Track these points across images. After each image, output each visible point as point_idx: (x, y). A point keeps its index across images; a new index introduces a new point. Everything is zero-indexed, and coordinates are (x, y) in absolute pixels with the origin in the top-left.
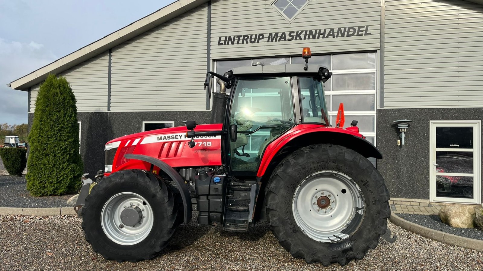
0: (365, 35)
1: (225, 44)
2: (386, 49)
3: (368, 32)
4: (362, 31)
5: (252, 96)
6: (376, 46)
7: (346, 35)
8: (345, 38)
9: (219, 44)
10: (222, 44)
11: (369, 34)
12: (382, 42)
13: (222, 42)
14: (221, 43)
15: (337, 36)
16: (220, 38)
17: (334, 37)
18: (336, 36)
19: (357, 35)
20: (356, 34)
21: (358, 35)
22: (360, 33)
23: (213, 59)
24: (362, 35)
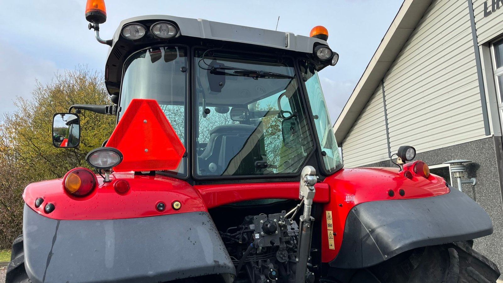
1: (494, 10)
9: (487, 14)
10: (490, 13)
13: (490, 9)
14: (488, 11)
16: (485, 3)
23: (483, 45)
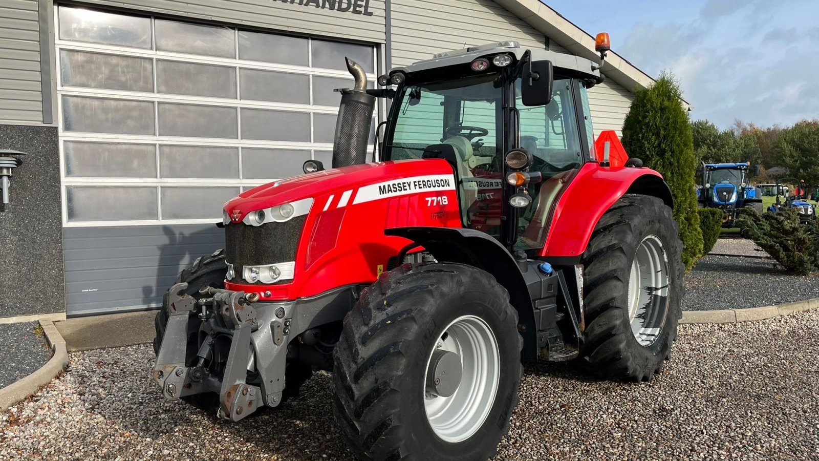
0: (364, 14)
2: (393, 45)
3: (370, 10)
4: (361, 6)
5: (159, 100)
6: (379, 37)
7: (336, 7)
8: (335, 13)
11: (371, 14)
12: (388, 33)
15: (323, 7)
17: (318, 6)
18: (321, 5)
19: (353, 12)
20: (351, 9)
21: (355, 12)
22: (358, 9)
24: (360, 13)
